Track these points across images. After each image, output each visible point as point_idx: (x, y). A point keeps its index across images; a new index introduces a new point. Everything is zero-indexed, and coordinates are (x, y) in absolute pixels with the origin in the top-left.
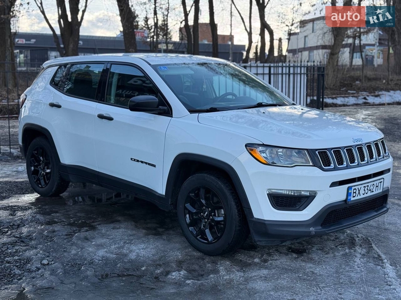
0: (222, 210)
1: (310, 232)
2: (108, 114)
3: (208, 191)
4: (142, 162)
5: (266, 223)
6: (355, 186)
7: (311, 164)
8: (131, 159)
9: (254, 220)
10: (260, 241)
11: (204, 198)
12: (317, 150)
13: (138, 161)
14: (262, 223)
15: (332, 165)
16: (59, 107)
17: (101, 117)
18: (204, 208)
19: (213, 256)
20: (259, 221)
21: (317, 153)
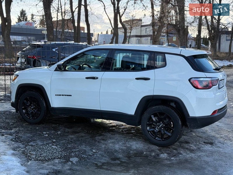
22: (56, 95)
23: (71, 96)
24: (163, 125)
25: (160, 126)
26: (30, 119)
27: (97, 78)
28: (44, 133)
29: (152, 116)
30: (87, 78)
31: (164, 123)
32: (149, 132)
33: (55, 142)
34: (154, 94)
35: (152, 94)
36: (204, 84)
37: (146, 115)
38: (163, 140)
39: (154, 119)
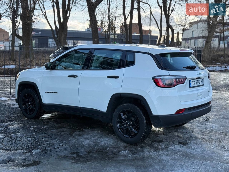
22: (46, 92)
23: (57, 93)
24: (131, 123)
25: (128, 124)
26: (28, 114)
27: (77, 76)
28: (31, 127)
29: (121, 113)
30: (69, 76)
31: (131, 121)
32: (119, 130)
33: (34, 135)
34: (122, 92)
35: (120, 92)
36: (167, 82)
37: (116, 113)
38: (130, 138)
39: (123, 117)
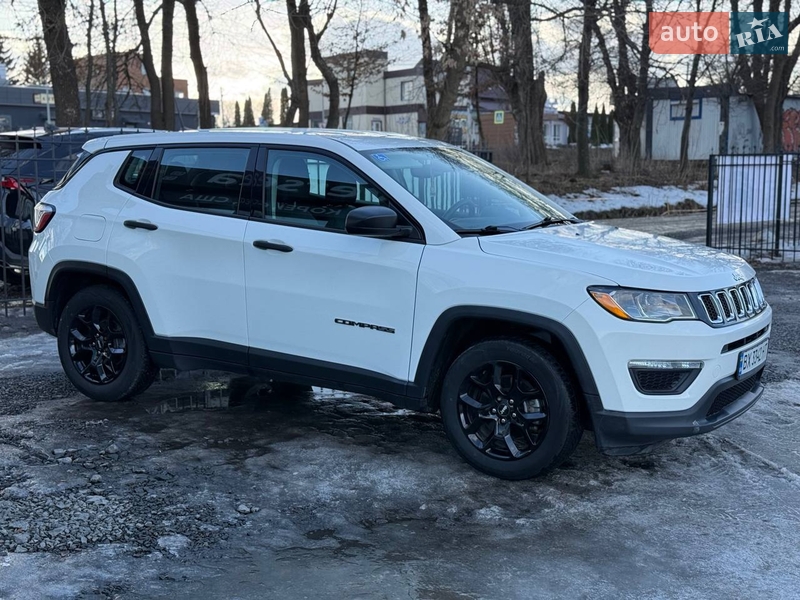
0: (537, 401)
1: (693, 428)
2: (279, 241)
3: (508, 369)
4: (362, 325)
5: (627, 416)
6: (746, 351)
7: (694, 317)
8: (336, 321)
9: (603, 413)
10: (610, 449)
11: (500, 381)
12: (700, 293)
13: (352, 323)
14: (620, 419)
15: (720, 318)
16: (152, 228)
17: (261, 245)
18: (499, 399)
19: (518, 480)
20: (612, 414)
21: (699, 298)
28: (56, 451)
33: (99, 482)
